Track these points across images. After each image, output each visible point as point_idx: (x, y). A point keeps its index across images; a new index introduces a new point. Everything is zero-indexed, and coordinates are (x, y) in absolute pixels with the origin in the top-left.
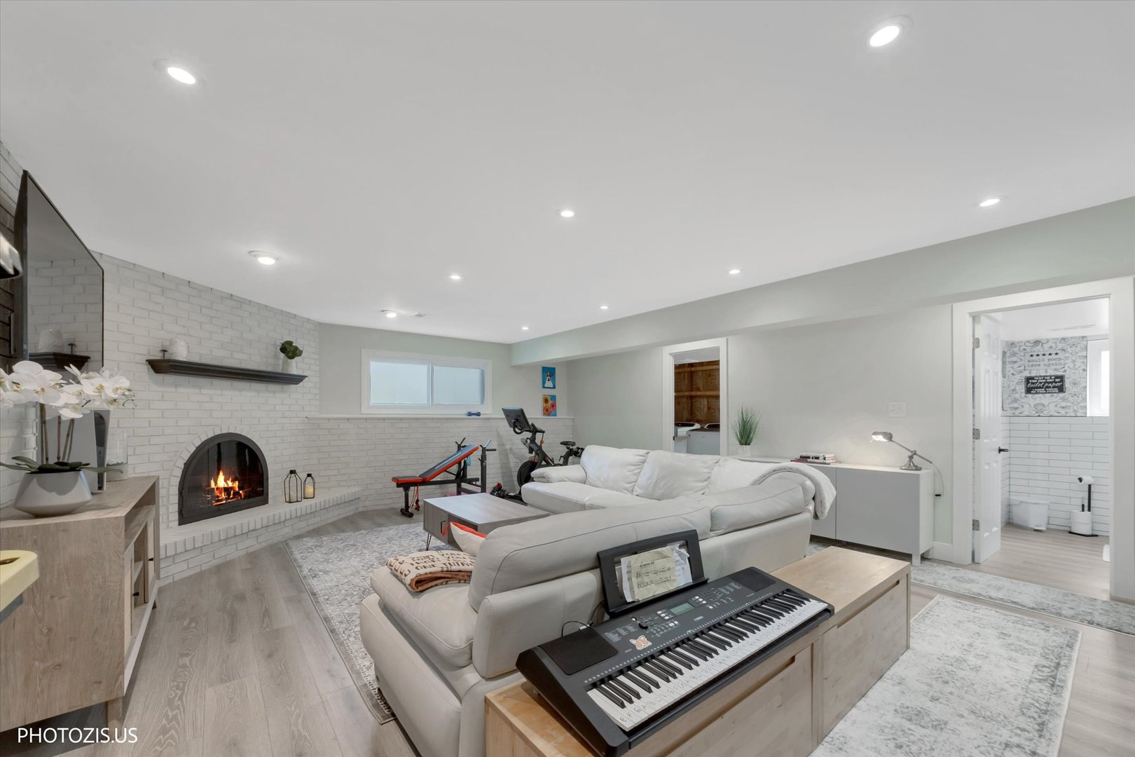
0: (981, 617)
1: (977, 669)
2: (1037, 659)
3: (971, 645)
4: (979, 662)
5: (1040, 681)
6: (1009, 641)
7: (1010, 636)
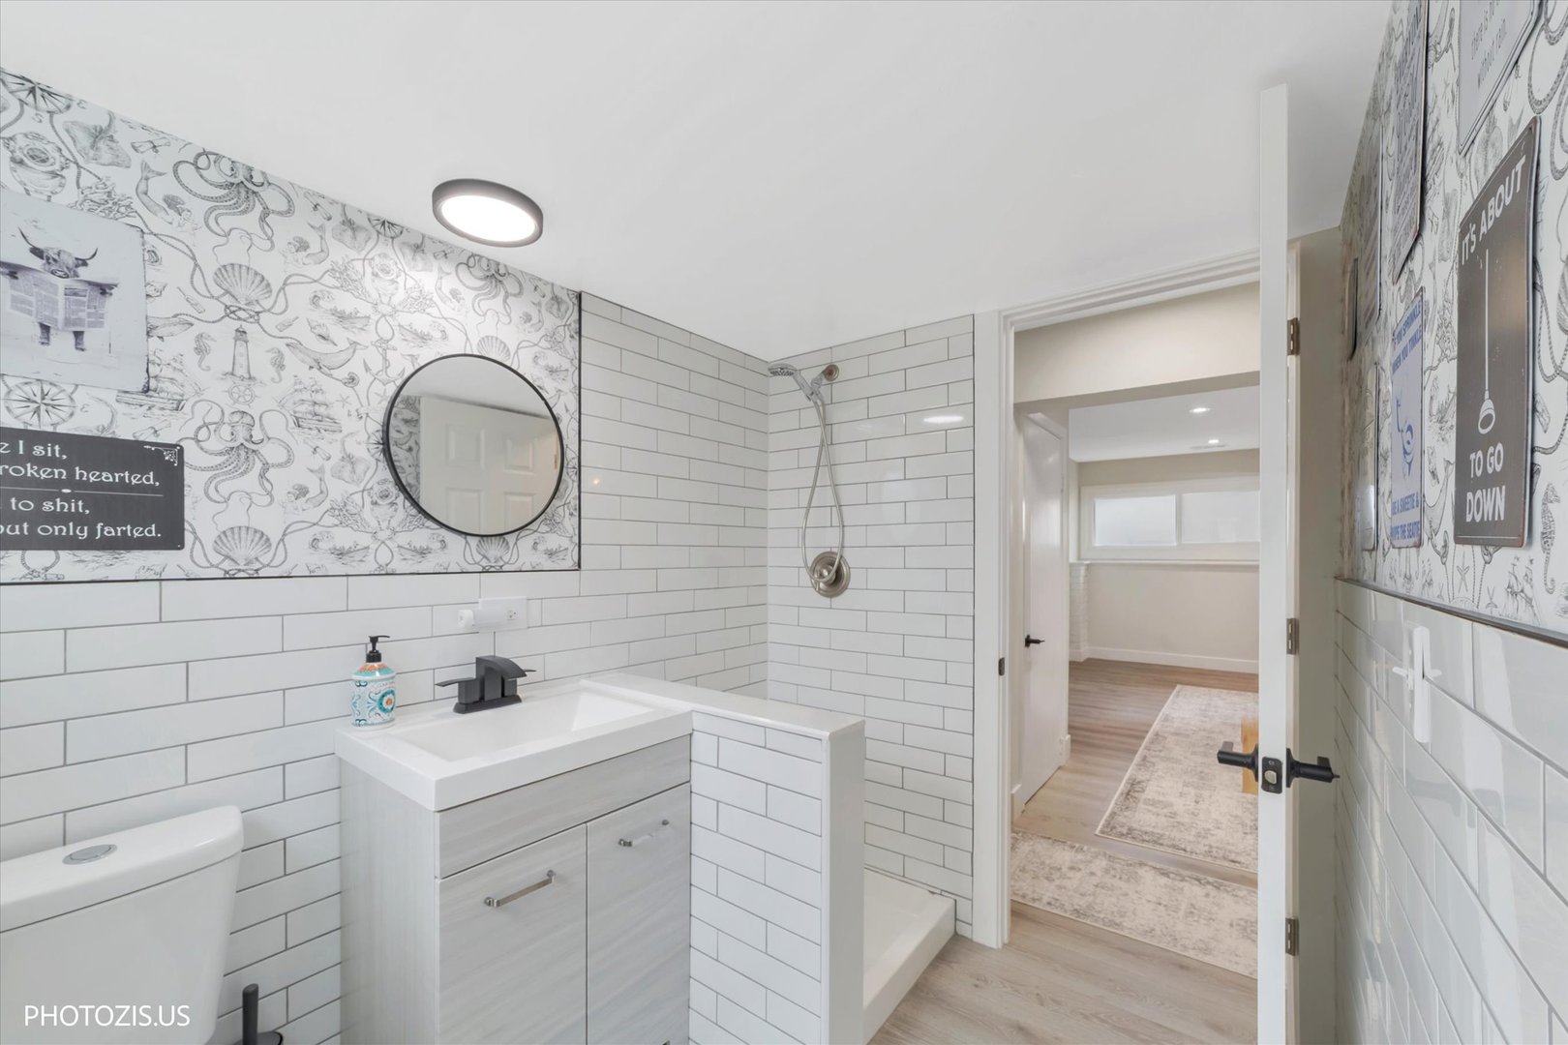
0: (1200, 839)
1: (1186, 784)
2: (1143, 796)
3: (1197, 802)
4: (1185, 789)
5: (1143, 781)
6: (1165, 811)
7: (1166, 816)
